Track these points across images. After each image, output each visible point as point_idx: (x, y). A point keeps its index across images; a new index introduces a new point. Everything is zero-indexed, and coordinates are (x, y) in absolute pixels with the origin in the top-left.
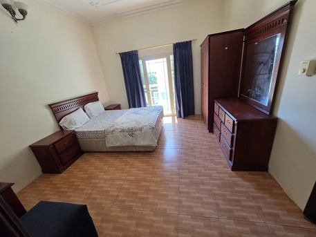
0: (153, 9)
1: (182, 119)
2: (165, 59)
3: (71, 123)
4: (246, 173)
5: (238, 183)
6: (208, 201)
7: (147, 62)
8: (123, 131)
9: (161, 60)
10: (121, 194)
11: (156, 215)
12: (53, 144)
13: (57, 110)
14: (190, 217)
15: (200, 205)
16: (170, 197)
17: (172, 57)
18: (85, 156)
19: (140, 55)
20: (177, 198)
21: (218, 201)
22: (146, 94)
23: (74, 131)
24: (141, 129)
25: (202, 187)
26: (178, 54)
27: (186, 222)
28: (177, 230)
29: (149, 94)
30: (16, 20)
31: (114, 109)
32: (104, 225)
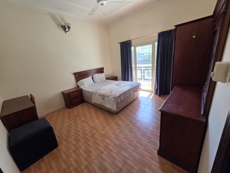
0: (146, 7)
1: (157, 96)
2: (151, 46)
3: (82, 84)
4: (170, 163)
5: (153, 166)
6: (118, 163)
7: (137, 48)
8: (100, 95)
9: (148, 46)
10: (81, 131)
11: (85, 152)
12: (69, 93)
13: (80, 76)
14: (99, 165)
15: (111, 162)
16: (100, 147)
17: (156, 44)
18: (84, 104)
19: (133, 43)
20: (102, 150)
21: (124, 168)
22: (134, 72)
23: (81, 89)
24: (108, 97)
25: (123, 152)
26: (161, 41)
27: (95, 167)
28: (86, 167)
29: (136, 72)
30: (66, 32)
31: (112, 79)
32: (64, 142)
